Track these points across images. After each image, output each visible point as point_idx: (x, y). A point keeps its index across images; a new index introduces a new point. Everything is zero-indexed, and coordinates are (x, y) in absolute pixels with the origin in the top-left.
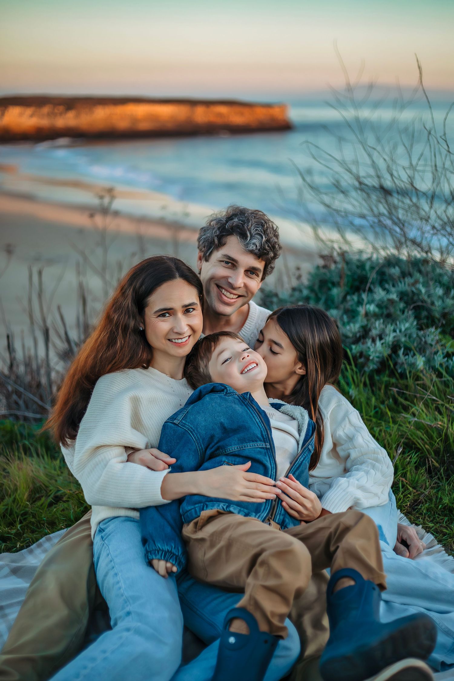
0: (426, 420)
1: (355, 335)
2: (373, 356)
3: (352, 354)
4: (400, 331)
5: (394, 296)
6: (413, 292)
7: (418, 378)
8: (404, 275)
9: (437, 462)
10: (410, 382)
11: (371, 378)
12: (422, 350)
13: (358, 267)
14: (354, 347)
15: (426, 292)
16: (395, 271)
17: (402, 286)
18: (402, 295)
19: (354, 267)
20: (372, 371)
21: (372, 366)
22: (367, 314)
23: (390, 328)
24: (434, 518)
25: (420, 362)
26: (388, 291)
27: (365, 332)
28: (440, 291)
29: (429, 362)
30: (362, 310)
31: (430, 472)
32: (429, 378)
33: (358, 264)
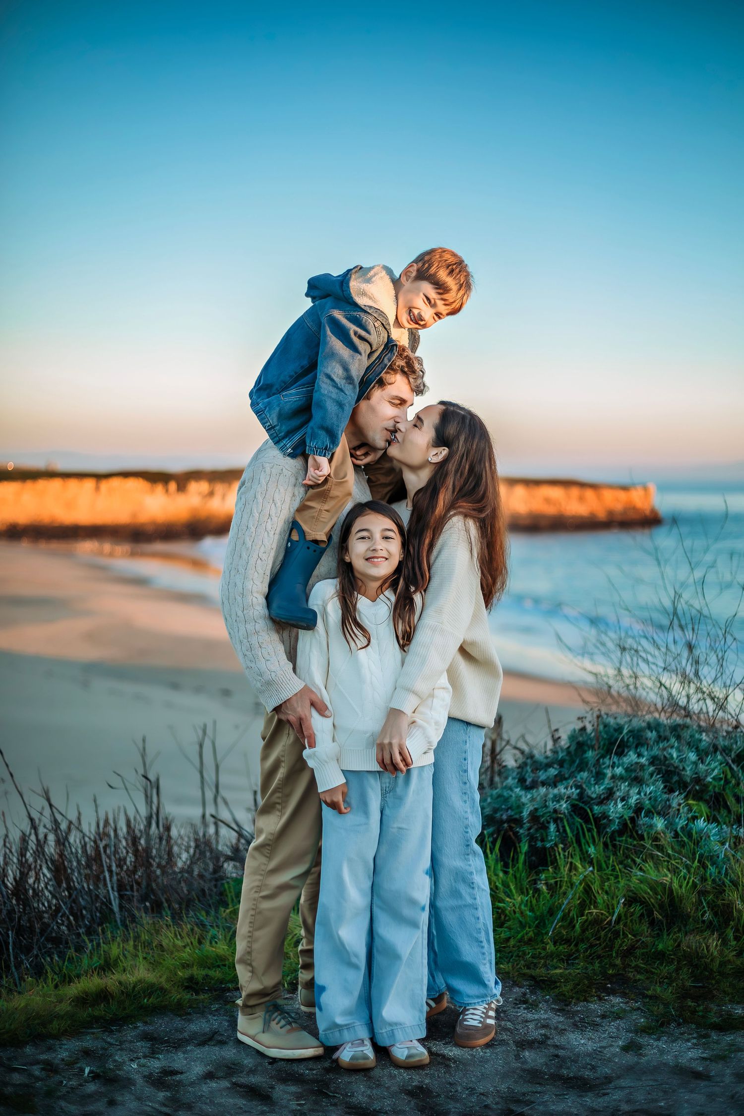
0: (653, 875)
1: (599, 796)
2: (612, 816)
3: (593, 815)
4: (645, 795)
5: (643, 760)
6: (665, 757)
7: (656, 839)
8: (661, 738)
9: (661, 915)
10: (648, 844)
11: (612, 838)
12: (662, 814)
13: (616, 730)
14: (596, 807)
15: (678, 757)
16: (651, 735)
17: (655, 751)
18: (653, 761)
19: (612, 730)
20: (613, 832)
21: (614, 827)
22: (613, 777)
23: (635, 790)
24: (647, 961)
25: (659, 824)
26: (640, 755)
27: (609, 795)
28: (693, 756)
29: (670, 825)
30: (609, 773)
31: (652, 923)
32: (667, 839)
33: (617, 727)
